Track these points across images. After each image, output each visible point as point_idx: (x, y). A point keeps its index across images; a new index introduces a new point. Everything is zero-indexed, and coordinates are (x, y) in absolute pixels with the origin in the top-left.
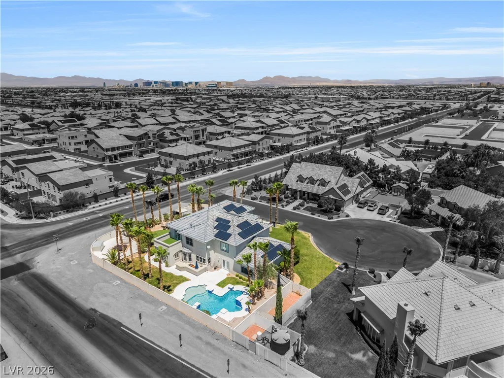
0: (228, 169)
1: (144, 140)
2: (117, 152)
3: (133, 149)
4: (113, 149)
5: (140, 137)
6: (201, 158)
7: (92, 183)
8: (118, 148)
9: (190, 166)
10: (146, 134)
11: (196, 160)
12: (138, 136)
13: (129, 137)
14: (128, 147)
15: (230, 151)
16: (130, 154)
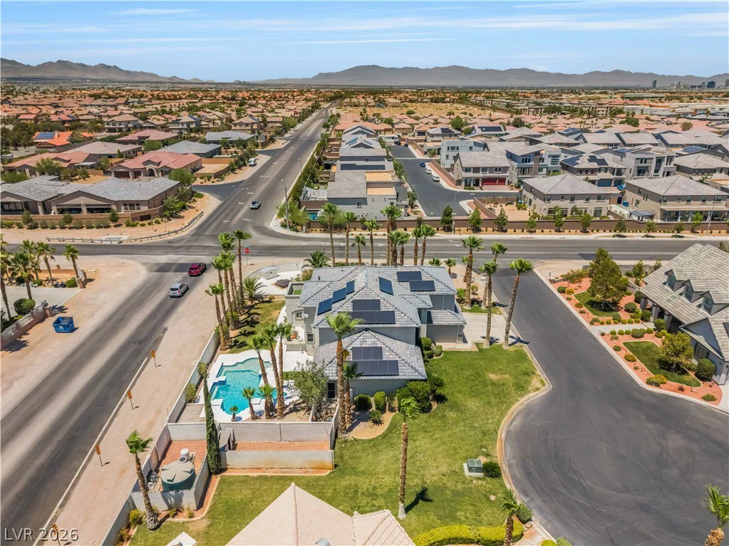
0: (617, 233)
1: (532, 163)
2: (480, 175)
3: (508, 174)
4: (476, 170)
5: (526, 159)
6: (580, 204)
7: (367, 204)
8: (484, 169)
9: (550, 211)
10: (537, 153)
11: (566, 204)
12: (523, 156)
13: (511, 156)
14: (500, 170)
15: (660, 201)
16: (502, 181)
